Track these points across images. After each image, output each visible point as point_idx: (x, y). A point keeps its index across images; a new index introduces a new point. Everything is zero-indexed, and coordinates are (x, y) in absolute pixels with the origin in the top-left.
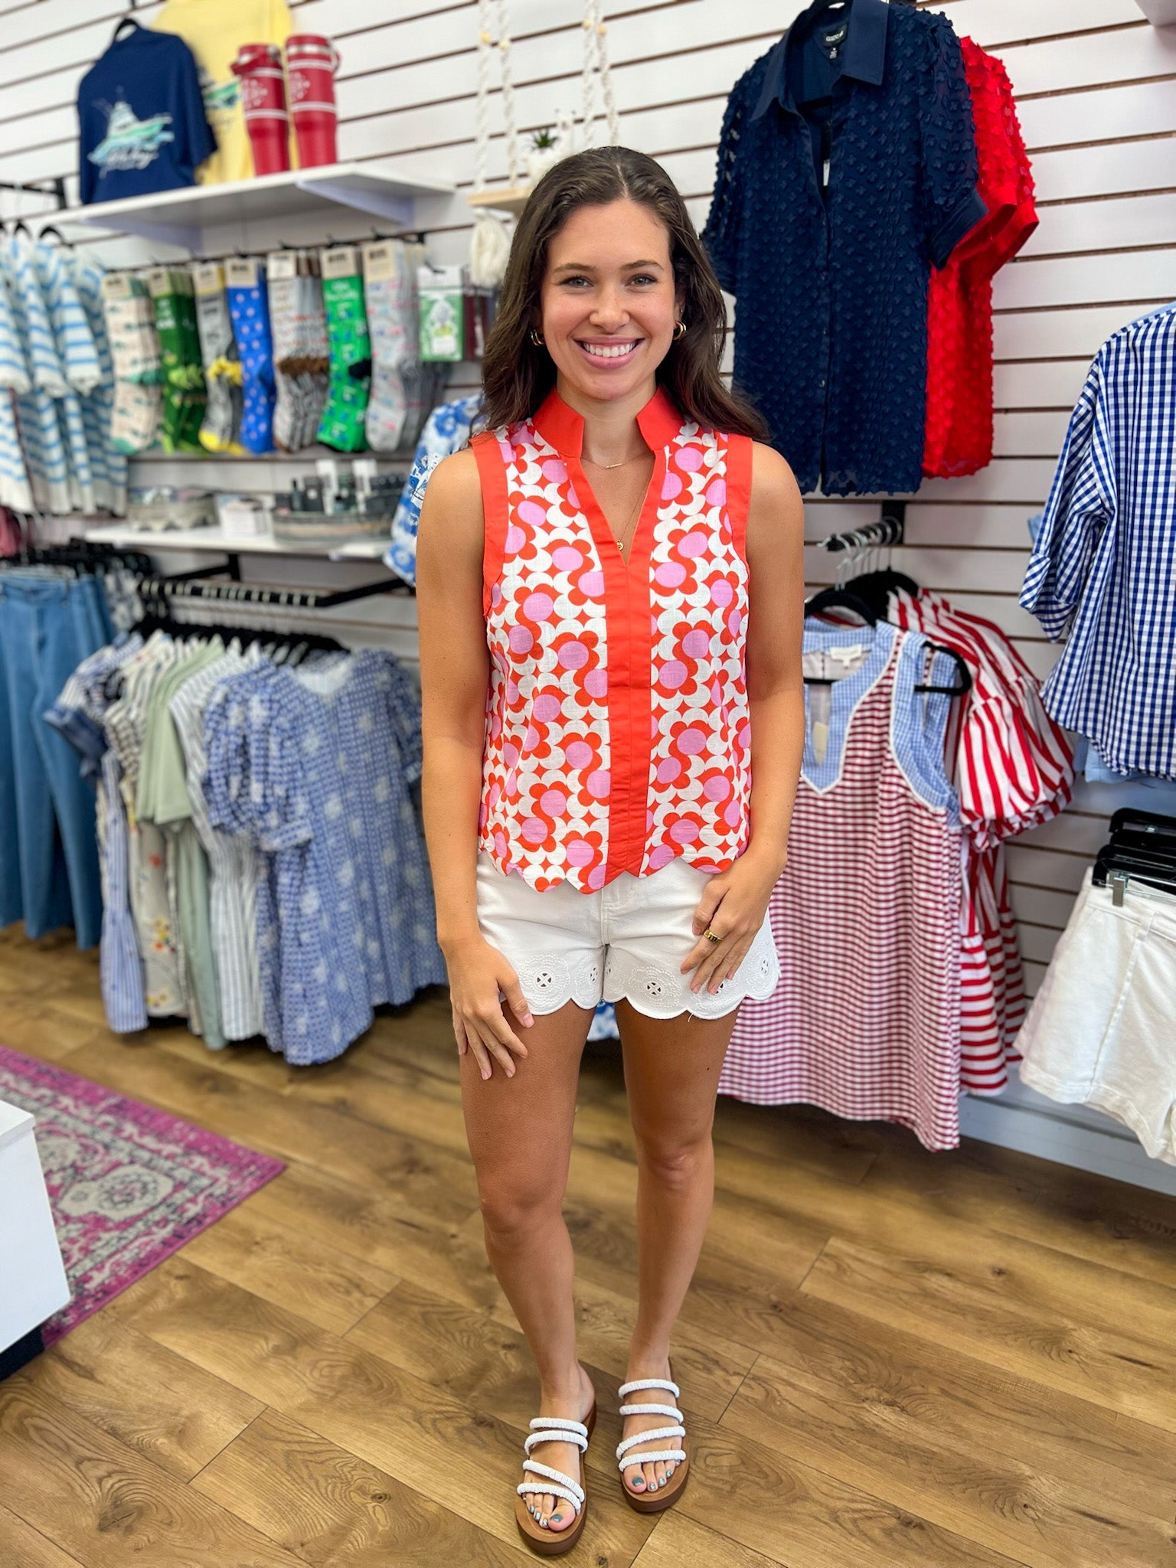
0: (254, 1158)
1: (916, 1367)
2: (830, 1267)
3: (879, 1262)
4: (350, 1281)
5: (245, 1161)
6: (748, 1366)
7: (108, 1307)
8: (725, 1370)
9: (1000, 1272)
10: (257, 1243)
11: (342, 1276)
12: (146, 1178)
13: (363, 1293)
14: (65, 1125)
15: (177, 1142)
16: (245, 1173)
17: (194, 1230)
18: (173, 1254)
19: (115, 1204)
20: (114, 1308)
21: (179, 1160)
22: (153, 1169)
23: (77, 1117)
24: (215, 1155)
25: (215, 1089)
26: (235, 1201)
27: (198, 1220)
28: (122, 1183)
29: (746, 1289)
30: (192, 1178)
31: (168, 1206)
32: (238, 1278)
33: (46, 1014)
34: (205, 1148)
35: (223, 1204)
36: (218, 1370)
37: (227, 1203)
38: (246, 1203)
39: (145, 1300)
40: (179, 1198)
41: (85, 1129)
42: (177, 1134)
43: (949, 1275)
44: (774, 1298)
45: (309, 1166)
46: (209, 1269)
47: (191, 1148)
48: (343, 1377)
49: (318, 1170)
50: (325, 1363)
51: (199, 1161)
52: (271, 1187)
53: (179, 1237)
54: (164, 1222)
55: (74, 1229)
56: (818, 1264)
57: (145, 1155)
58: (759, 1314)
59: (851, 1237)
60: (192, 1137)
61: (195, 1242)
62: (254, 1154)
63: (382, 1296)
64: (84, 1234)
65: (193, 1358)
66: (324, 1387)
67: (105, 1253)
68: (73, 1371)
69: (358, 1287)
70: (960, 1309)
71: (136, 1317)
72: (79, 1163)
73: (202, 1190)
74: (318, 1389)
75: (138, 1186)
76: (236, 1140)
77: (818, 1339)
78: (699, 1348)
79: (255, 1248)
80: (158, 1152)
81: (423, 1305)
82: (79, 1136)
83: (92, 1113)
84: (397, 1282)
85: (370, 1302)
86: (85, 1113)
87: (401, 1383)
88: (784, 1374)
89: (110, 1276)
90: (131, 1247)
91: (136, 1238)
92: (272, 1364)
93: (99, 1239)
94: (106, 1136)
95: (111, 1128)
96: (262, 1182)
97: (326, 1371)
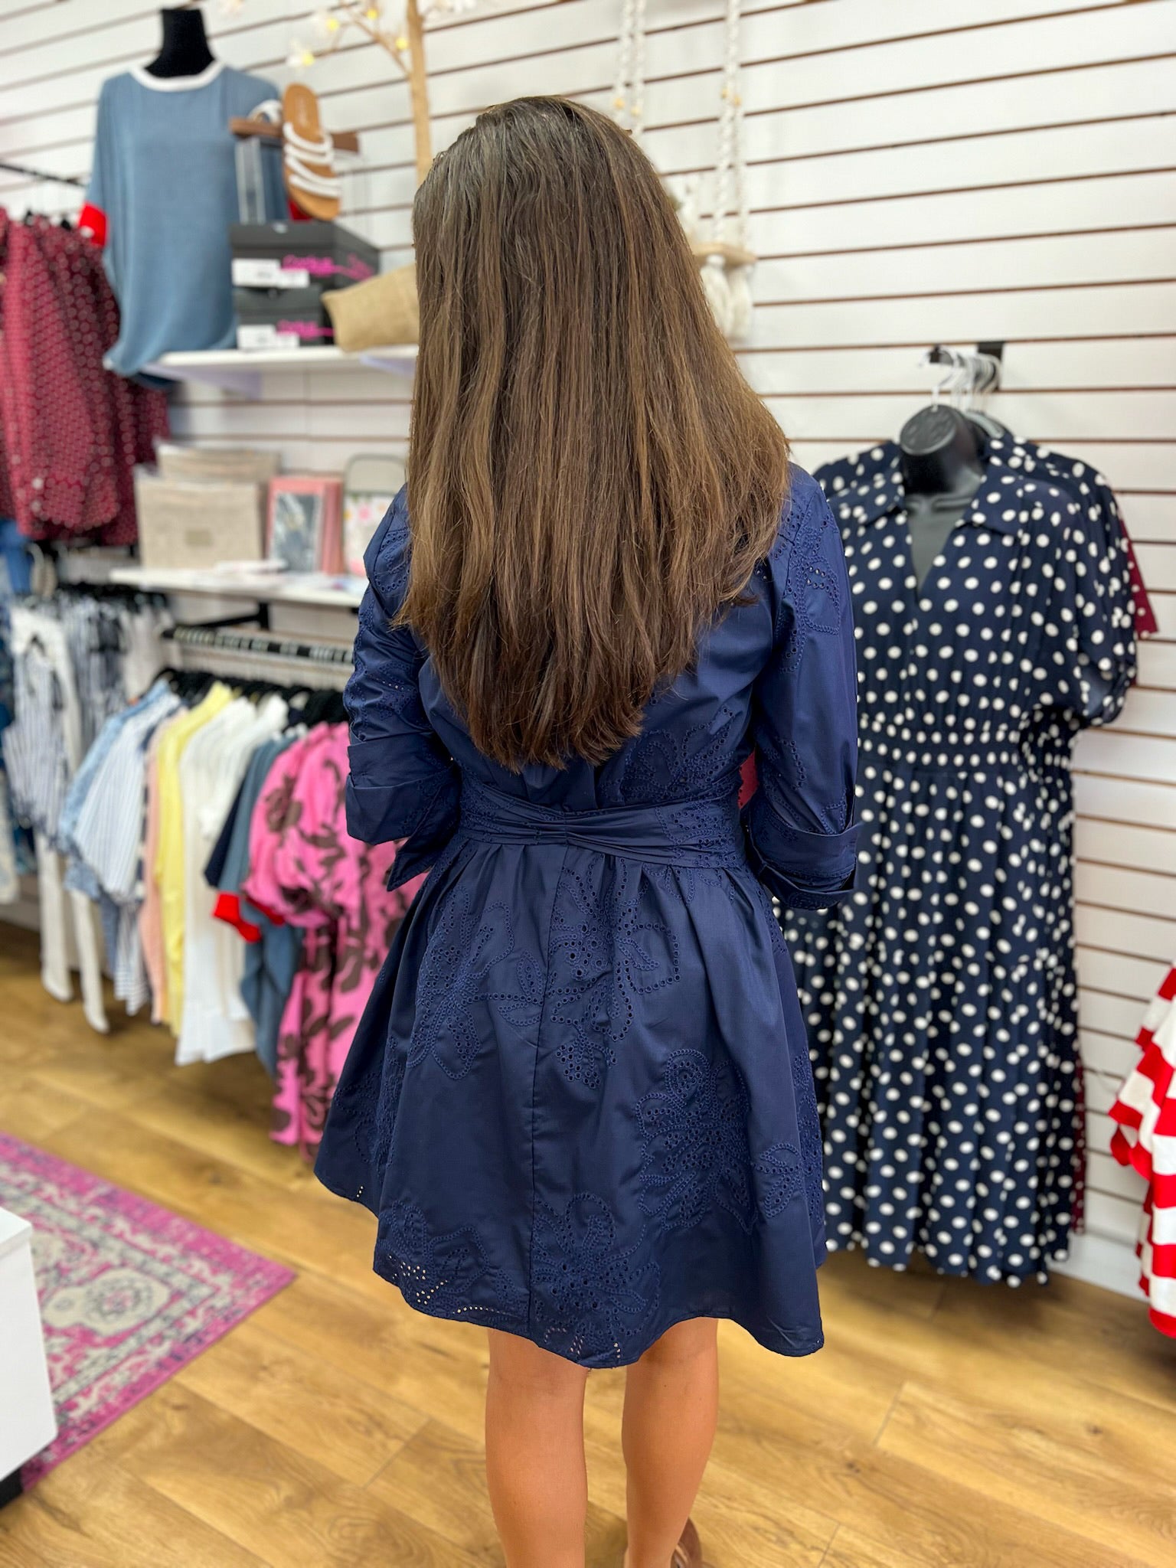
0: (261, 1265)
1: (1015, 1545)
2: (909, 1420)
3: (961, 1415)
4: (370, 1417)
5: (250, 1267)
6: (827, 1538)
7: (95, 1442)
8: (801, 1543)
9: (1096, 1431)
10: (264, 1368)
11: (361, 1411)
12: (139, 1285)
13: (387, 1434)
14: (48, 1218)
15: (174, 1241)
16: (251, 1282)
17: (194, 1350)
18: (169, 1379)
19: (104, 1315)
20: (102, 1443)
21: (176, 1263)
22: (148, 1273)
23: (62, 1209)
24: (216, 1259)
25: (216, 1181)
26: (240, 1316)
27: (197, 1337)
28: (113, 1289)
29: (817, 1443)
30: (191, 1287)
31: (165, 1319)
32: (242, 1410)
33: (29, 1087)
34: (205, 1250)
35: (226, 1319)
36: (223, 1526)
37: (230, 1319)
38: (252, 1319)
39: (137, 1435)
40: (176, 1311)
41: (71, 1223)
42: (174, 1232)
43: (1039, 1432)
44: (849, 1455)
45: (321, 1276)
46: (210, 1398)
47: (190, 1249)
48: (367, 1539)
49: (333, 1282)
50: (346, 1521)
51: (199, 1265)
52: (280, 1300)
53: (177, 1359)
54: (159, 1338)
55: (59, 1342)
56: (894, 1415)
57: (138, 1257)
58: (834, 1475)
59: (927, 1382)
60: (191, 1236)
61: (194, 1364)
62: (260, 1259)
63: (407, 1438)
64: (69, 1350)
65: (194, 1509)
66: (345, 1551)
67: (93, 1373)
68: (56, 1519)
69: (379, 1425)
70: (1057, 1475)
71: (128, 1455)
72: (64, 1264)
73: (204, 1301)
74: (338, 1554)
75: (129, 1293)
76: (239, 1241)
77: (902, 1508)
78: (770, 1514)
79: (263, 1374)
80: (151, 1253)
81: (454, 1451)
82: (65, 1231)
83: (79, 1204)
84: (423, 1421)
85: (394, 1446)
86: (72, 1204)
87: (433, 1549)
88: (868, 1550)
89: (97, 1404)
90: (122, 1368)
91: (128, 1357)
92: (284, 1520)
93: (86, 1357)
94: (94, 1232)
95: (99, 1224)
96: (270, 1294)
97: (346, 1531)
